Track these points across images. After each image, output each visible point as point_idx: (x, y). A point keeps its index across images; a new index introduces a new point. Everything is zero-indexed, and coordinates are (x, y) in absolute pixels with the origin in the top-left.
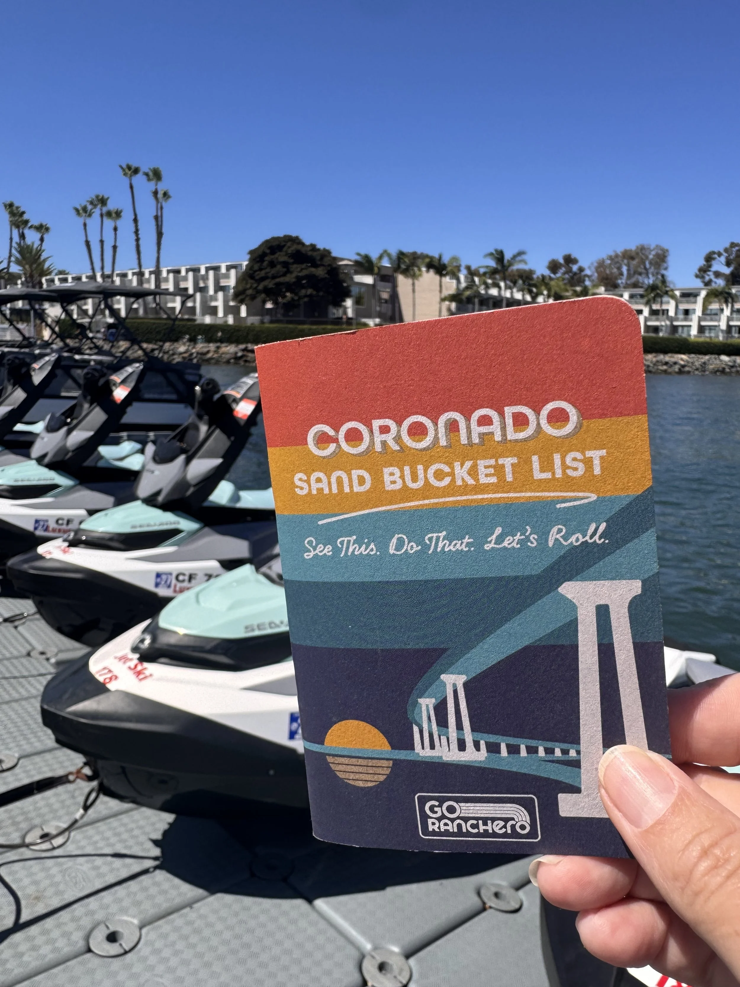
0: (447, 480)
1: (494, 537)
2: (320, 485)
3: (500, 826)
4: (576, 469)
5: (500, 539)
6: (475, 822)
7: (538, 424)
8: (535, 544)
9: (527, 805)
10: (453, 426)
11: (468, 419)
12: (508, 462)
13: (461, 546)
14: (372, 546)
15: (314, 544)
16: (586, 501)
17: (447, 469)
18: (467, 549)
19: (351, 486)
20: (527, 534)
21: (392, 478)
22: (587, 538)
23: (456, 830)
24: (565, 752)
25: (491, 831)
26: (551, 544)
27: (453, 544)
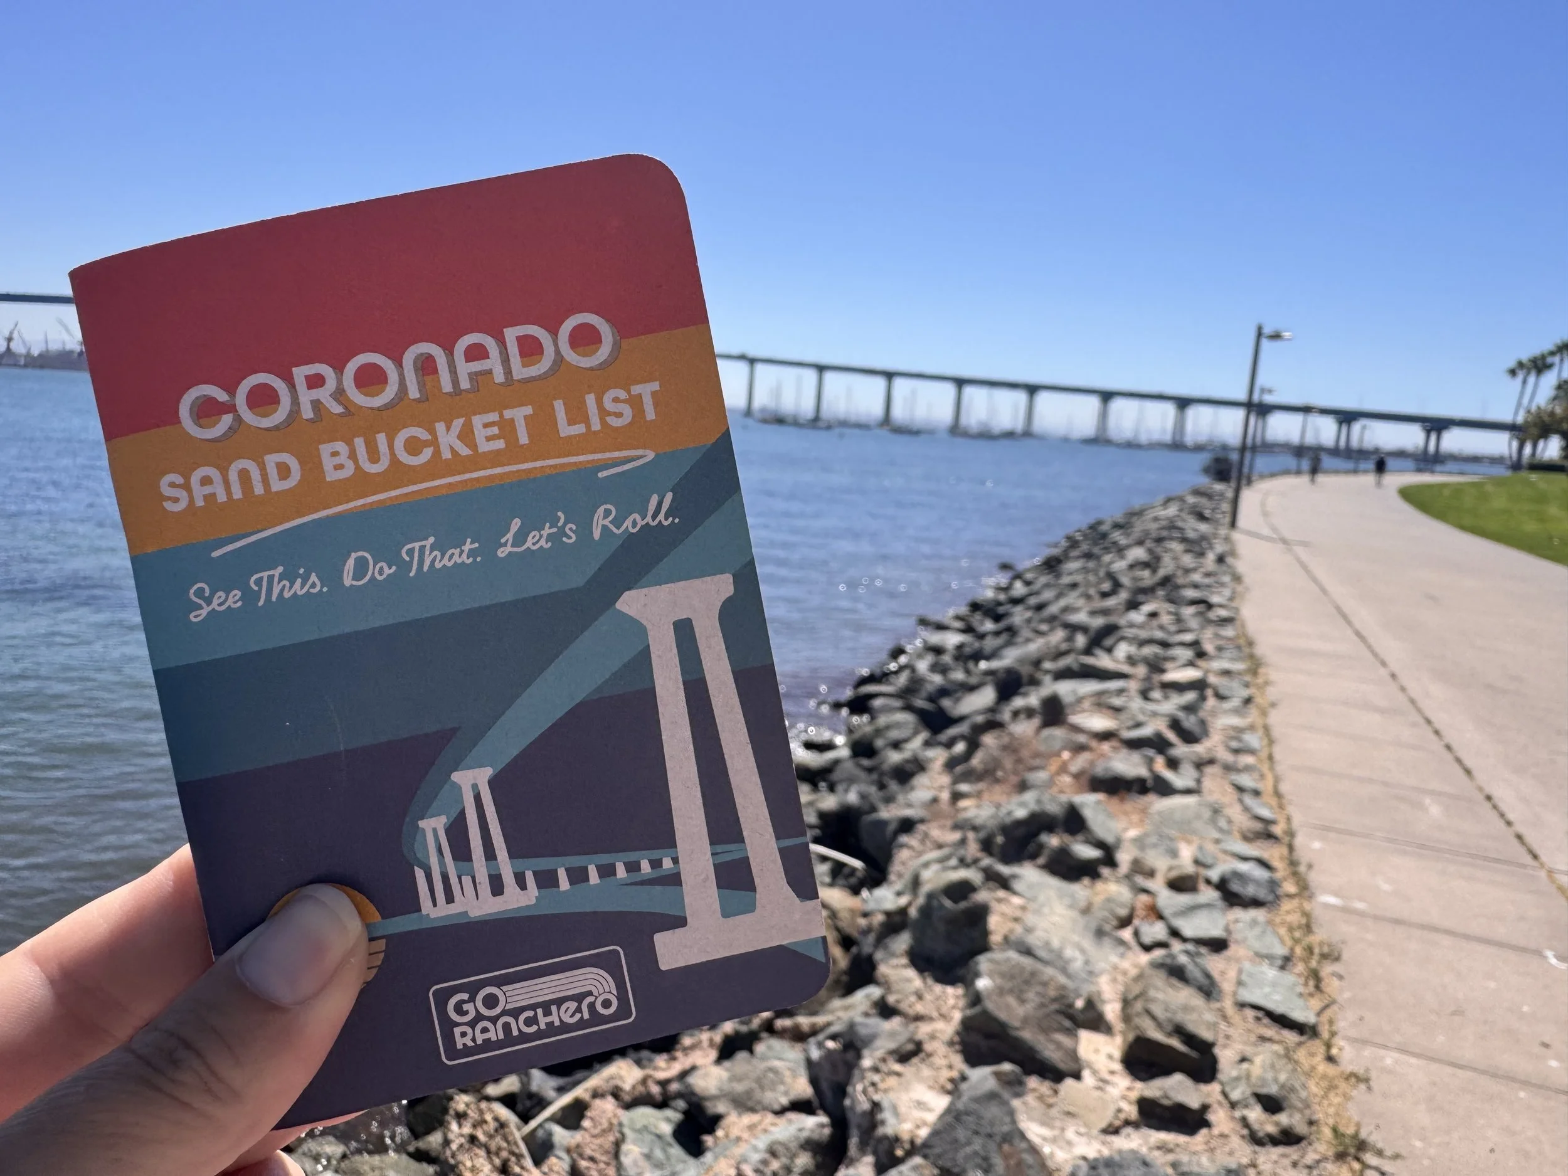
0: (427, 453)
1: (510, 536)
2: (207, 490)
3: (570, 1012)
4: (619, 415)
5: (519, 538)
6: (530, 1014)
7: (558, 352)
8: (574, 538)
9: (609, 964)
10: (426, 366)
11: (449, 351)
12: (519, 414)
13: (460, 556)
14: (314, 578)
15: (207, 595)
16: (641, 462)
17: (424, 435)
18: (471, 560)
19: (266, 483)
20: (560, 524)
21: (337, 460)
22: (649, 519)
23: (501, 1036)
24: (656, 864)
25: (557, 1023)
26: (597, 534)
27: (447, 556)
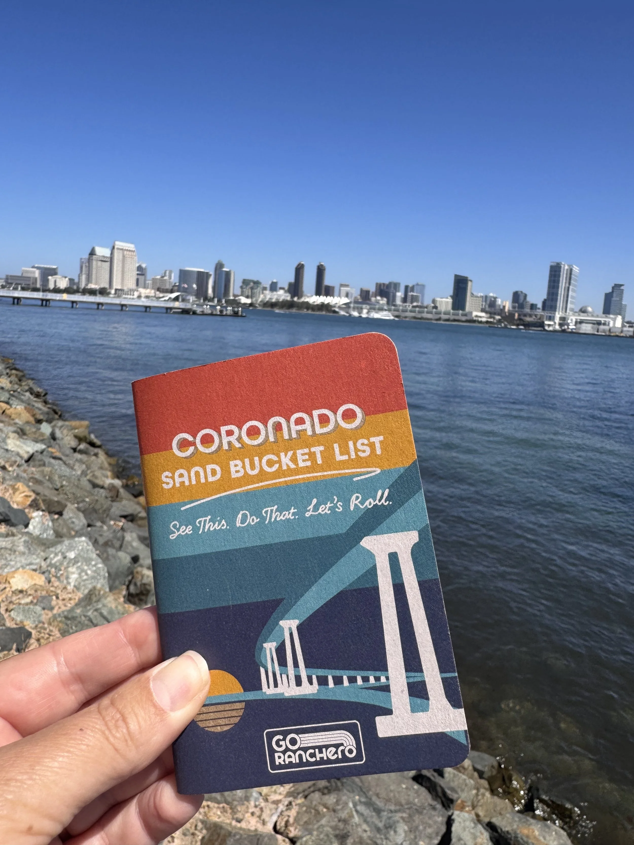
0: (276, 466)
1: (311, 507)
2: (181, 480)
3: (332, 753)
4: (364, 451)
5: (316, 508)
6: (312, 751)
7: (336, 421)
8: (341, 509)
9: (353, 730)
10: (278, 427)
11: (288, 421)
12: (317, 450)
13: (289, 515)
14: (223, 522)
15: (178, 527)
16: (374, 474)
17: (275, 458)
18: (293, 517)
19: (206, 478)
20: (335, 502)
21: (237, 468)
22: (377, 502)
23: (298, 761)
24: (377, 679)
25: (325, 758)
26: (352, 508)
27: (282, 515)
